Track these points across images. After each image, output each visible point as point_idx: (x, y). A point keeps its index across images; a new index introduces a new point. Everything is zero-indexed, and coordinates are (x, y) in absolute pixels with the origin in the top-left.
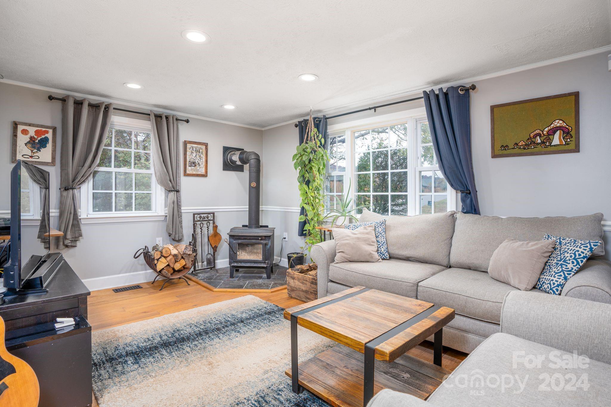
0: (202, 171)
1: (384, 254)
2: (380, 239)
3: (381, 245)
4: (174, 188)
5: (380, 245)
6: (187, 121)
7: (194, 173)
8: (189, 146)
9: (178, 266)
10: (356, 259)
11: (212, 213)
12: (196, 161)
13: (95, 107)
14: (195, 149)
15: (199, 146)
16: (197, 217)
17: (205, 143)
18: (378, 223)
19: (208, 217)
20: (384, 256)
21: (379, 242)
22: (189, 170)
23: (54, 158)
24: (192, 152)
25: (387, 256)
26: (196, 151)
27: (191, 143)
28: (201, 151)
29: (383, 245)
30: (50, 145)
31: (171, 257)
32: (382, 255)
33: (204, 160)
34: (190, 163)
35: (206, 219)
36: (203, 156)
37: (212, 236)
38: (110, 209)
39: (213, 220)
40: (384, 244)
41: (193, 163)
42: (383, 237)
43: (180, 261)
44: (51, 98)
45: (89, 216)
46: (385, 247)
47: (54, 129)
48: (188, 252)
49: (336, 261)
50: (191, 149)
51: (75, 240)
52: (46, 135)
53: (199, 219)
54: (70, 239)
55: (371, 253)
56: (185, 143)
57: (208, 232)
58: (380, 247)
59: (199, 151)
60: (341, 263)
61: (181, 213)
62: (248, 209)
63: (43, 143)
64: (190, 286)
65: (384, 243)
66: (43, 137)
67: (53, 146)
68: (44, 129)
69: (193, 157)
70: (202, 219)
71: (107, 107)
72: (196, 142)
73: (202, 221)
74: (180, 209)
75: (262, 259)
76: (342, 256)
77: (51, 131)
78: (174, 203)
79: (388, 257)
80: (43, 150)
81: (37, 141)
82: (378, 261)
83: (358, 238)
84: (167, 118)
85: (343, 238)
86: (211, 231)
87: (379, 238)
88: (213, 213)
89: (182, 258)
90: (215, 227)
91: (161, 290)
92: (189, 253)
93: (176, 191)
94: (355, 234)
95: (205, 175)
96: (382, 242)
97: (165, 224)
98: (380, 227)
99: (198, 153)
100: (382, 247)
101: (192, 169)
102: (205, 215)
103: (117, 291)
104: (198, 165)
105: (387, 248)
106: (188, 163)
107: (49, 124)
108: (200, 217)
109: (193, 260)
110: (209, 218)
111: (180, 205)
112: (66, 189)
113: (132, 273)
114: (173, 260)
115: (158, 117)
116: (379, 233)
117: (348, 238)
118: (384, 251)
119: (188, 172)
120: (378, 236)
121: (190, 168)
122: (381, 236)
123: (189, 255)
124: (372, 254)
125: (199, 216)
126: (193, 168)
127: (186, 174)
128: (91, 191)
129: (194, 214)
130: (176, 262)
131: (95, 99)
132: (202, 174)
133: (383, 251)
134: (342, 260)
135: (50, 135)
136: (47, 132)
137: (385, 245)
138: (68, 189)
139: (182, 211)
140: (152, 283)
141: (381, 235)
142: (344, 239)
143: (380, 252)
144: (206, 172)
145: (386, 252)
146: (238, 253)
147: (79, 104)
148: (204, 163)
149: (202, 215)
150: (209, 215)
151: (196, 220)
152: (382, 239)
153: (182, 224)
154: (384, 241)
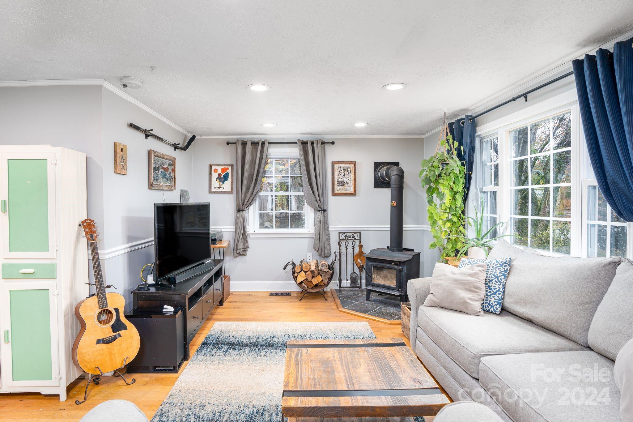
0: (352, 190)
1: (493, 307)
2: (493, 285)
3: (492, 293)
4: (320, 208)
5: (490, 293)
6: (333, 143)
7: (343, 192)
8: (336, 166)
9: (315, 281)
10: (446, 305)
11: (358, 232)
12: (345, 180)
13: (255, 144)
14: (342, 169)
15: (347, 165)
16: (343, 236)
17: (353, 162)
18: (498, 262)
19: (353, 236)
20: (492, 309)
21: (491, 289)
22: (338, 190)
23: (232, 188)
24: (340, 172)
25: (497, 309)
26: (344, 170)
27: (338, 164)
28: (349, 170)
29: (495, 293)
30: (229, 179)
31: (309, 272)
32: (490, 307)
33: (352, 178)
34: (338, 182)
35: (352, 238)
36: (352, 175)
37: (357, 255)
38: (286, 226)
39: (360, 239)
40: (497, 293)
41: (342, 183)
42: (500, 282)
43: (317, 277)
44: (228, 144)
45: (256, 232)
46: (498, 297)
47: (232, 166)
48: (324, 269)
49: (425, 304)
50: (339, 169)
51: (245, 250)
52: (228, 171)
53: (344, 238)
54: (242, 249)
55: (466, 302)
56: (333, 164)
57: (353, 251)
58: (490, 296)
59: (347, 170)
60: (429, 307)
61: (329, 231)
62: (390, 229)
63: (226, 177)
64: (327, 301)
65: (499, 290)
66: (226, 173)
67: (231, 179)
68: (226, 167)
69: (341, 177)
70: (347, 239)
71: (263, 143)
72: (343, 162)
73: (348, 240)
74: (328, 227)
75: (395, 286)
76: (431, 299)
77: (230, 168)
78: (320, 221)
79: (498, 311)
80: (226, 182)
81: (222, 176)
82: (476, 314)
83: (456, 280)
84: (312, 143)
85: (438, 276)
86: (357, 250)
87: (492, 283)
88: (360, 233)
89: (319, 274)
90: (361, 247)
91: (300, 300)
92: (325, 271)
93: (323, 211)
94: (454, 274)
95: (354, 194)
96: (495, 289)
97: (313, 241)
98: (499, 269)
99: (346, 173)
100: (493, 297)
101: (340, 189)
102: (351, 234)
103: (272, 294)
104: (346, 184)
105: (503, 299)
106: (336, 183)
107: (229, 163)
108: (346, 236)
109: (329, 277)
110: (355, 237)
111: (327, 224)
112: (239, 211)
113: (278, 282)
114: (311, 275)
115: (304, 144)
116: (495, 276)
117: (443, 277)
118: (494, 302)
119: (336, 192)
120: (492, 280)
121: (338, 188)
122: (496, 281)
123: (326, 272)
124: (468, 303)
125: (344, 235)
126: (341, 187)
127: (334, 194)
128: (258, 212)
129: (340, 233)
130: (313, 277)
131: (256, 138)
132: (351, 192)
133: (492, 302)
134: (431, 303)
135: (229, 171)
136: (228, 169)
137: (499, 294)
138: (240, 211)
139: (330, 229)
140: (301, 293)
141: (496, 279)
142: (439, 278)
143: (488, 302)
144: (355, 191)
145: (497, 304)
146: (373, 276)
147: (244, 144)
148: (353, 182)
149: (348, 235)
150: (355, 235)
151: (341, 238)
152: (497, 286)
153: (330, 241)
154: (498, 289)
